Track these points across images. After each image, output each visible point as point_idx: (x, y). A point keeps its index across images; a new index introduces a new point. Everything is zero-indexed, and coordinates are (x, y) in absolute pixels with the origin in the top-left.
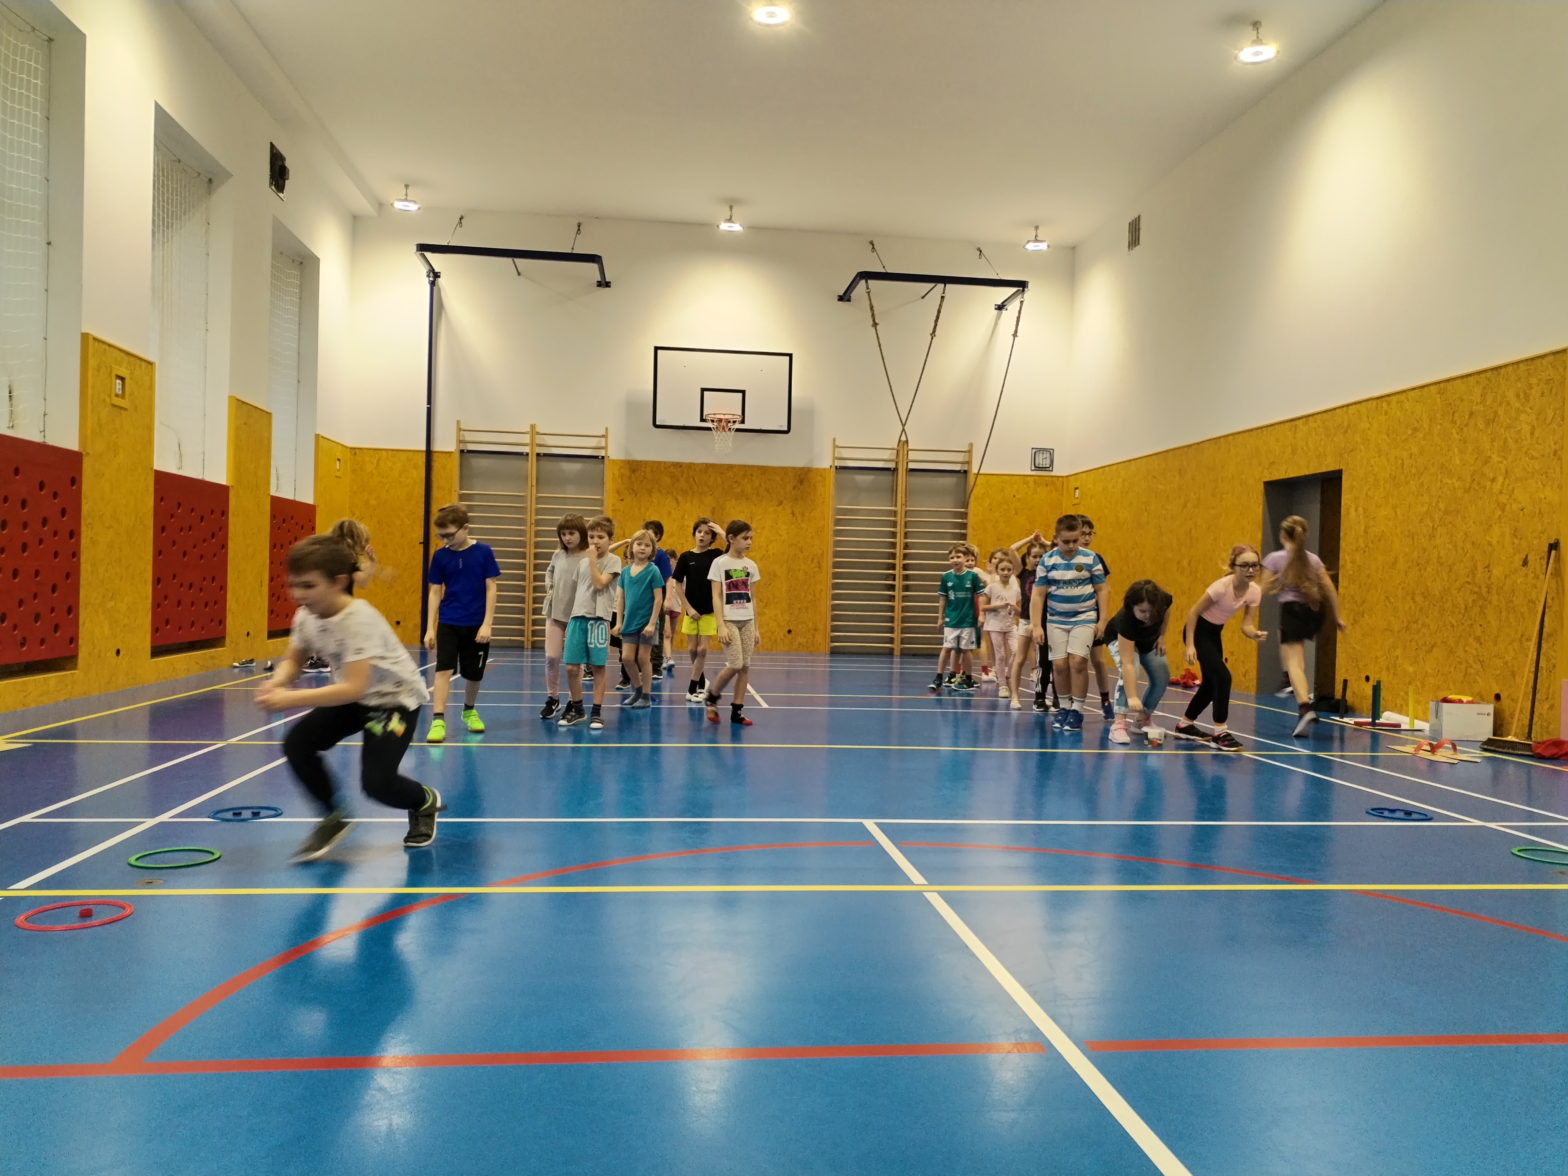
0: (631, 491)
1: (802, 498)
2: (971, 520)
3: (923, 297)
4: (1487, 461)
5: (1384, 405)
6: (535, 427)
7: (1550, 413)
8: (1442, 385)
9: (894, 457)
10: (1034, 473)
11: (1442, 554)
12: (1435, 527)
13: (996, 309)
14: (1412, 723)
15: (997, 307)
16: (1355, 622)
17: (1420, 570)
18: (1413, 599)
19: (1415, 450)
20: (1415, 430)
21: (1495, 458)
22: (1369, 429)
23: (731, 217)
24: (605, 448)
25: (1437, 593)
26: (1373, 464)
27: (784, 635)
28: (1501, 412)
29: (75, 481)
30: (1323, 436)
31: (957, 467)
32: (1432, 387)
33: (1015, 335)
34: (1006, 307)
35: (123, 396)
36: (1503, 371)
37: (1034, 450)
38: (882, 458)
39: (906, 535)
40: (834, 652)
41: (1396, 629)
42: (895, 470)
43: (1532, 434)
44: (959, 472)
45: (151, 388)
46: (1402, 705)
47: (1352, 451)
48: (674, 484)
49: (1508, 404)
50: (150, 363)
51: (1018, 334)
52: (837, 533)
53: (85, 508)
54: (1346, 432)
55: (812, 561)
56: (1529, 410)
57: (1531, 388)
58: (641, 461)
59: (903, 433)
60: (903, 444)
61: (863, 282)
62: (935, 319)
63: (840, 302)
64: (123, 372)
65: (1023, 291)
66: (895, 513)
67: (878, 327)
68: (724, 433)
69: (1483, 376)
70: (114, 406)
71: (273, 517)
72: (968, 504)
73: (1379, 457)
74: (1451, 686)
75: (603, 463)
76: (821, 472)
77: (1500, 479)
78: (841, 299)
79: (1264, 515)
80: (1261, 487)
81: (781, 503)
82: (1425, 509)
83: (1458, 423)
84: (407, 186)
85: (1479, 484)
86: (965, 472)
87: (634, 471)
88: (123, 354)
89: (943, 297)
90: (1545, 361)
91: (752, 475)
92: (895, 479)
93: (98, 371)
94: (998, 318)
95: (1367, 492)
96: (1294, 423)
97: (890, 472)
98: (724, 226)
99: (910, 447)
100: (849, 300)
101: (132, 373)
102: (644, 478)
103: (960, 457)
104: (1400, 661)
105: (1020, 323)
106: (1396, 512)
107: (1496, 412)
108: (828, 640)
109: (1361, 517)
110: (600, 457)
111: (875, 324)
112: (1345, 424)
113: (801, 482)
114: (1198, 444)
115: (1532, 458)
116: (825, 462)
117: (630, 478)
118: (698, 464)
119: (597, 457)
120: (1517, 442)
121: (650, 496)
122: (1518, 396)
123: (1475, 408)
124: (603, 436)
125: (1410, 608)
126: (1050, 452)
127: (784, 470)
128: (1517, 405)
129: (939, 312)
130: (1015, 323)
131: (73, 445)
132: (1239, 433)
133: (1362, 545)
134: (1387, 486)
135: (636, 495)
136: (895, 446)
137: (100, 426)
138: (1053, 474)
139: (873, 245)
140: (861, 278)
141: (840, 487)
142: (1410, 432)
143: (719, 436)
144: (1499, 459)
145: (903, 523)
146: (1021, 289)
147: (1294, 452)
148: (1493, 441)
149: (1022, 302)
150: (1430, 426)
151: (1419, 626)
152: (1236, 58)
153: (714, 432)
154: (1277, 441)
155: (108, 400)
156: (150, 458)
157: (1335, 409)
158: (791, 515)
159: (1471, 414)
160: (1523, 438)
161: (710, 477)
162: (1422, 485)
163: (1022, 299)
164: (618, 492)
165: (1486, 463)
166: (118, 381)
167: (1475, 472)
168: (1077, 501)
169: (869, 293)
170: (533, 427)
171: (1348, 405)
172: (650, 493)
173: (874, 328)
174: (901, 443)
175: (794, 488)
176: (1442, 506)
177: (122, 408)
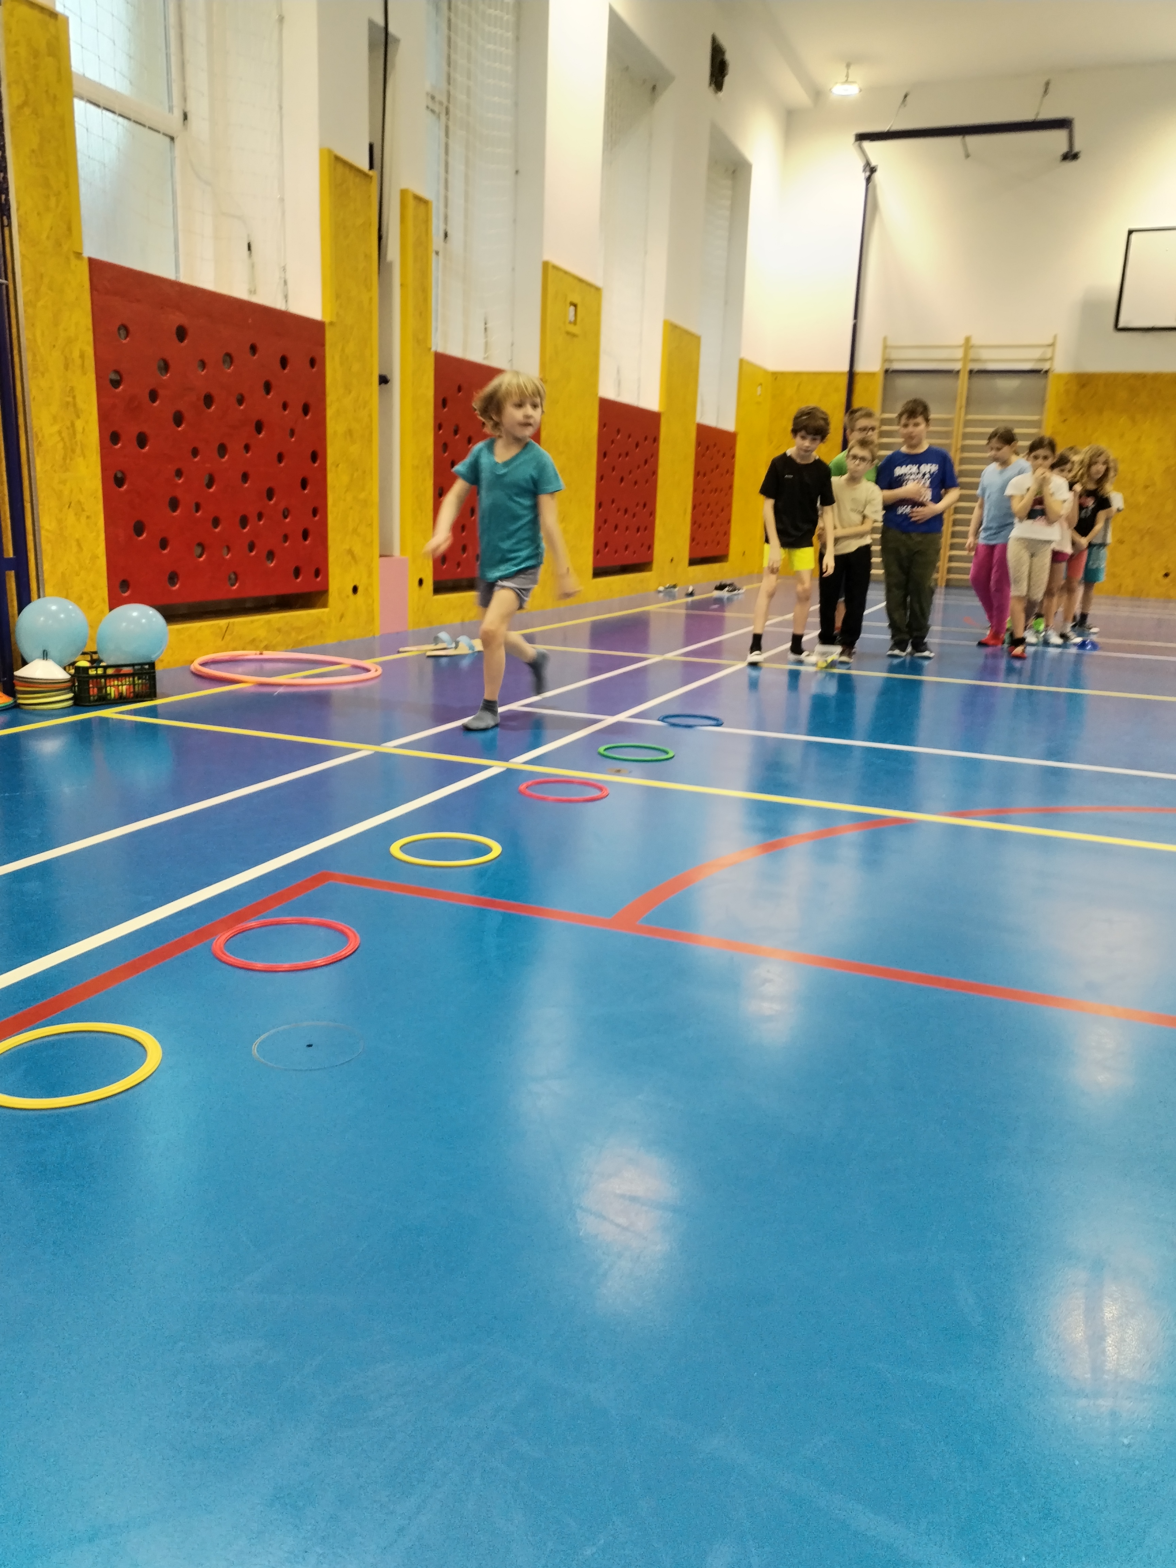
0: (1077, 410)
6: (970, 340)
24: (1051, 359)
35: (575, 323)
45: (599, 314)
48: (1132, 400)
50: (599, 289)
58: (1093, 374)
64: (576, 299)
70: (568, 333)
71: (698, 445)
75: (1047, 378)
84: (848, 66)
87: (1083, 386)
88: (575, 281)
93: (556, 298)
101: (583, 300)
102: (1096, 392)
110: (1043, 371)
117: (1078, 394)
118: (1166, 374)
119: (1040, 371)
121: (1100, 415)
124: (1049, 346)
135: (1083, 414)
137: (557, 356)
155: (563, 326)
156: (596, 386)
164: (1060, 412)
166: (572, 308)
172: (1100, 411)
177: (574, 335)
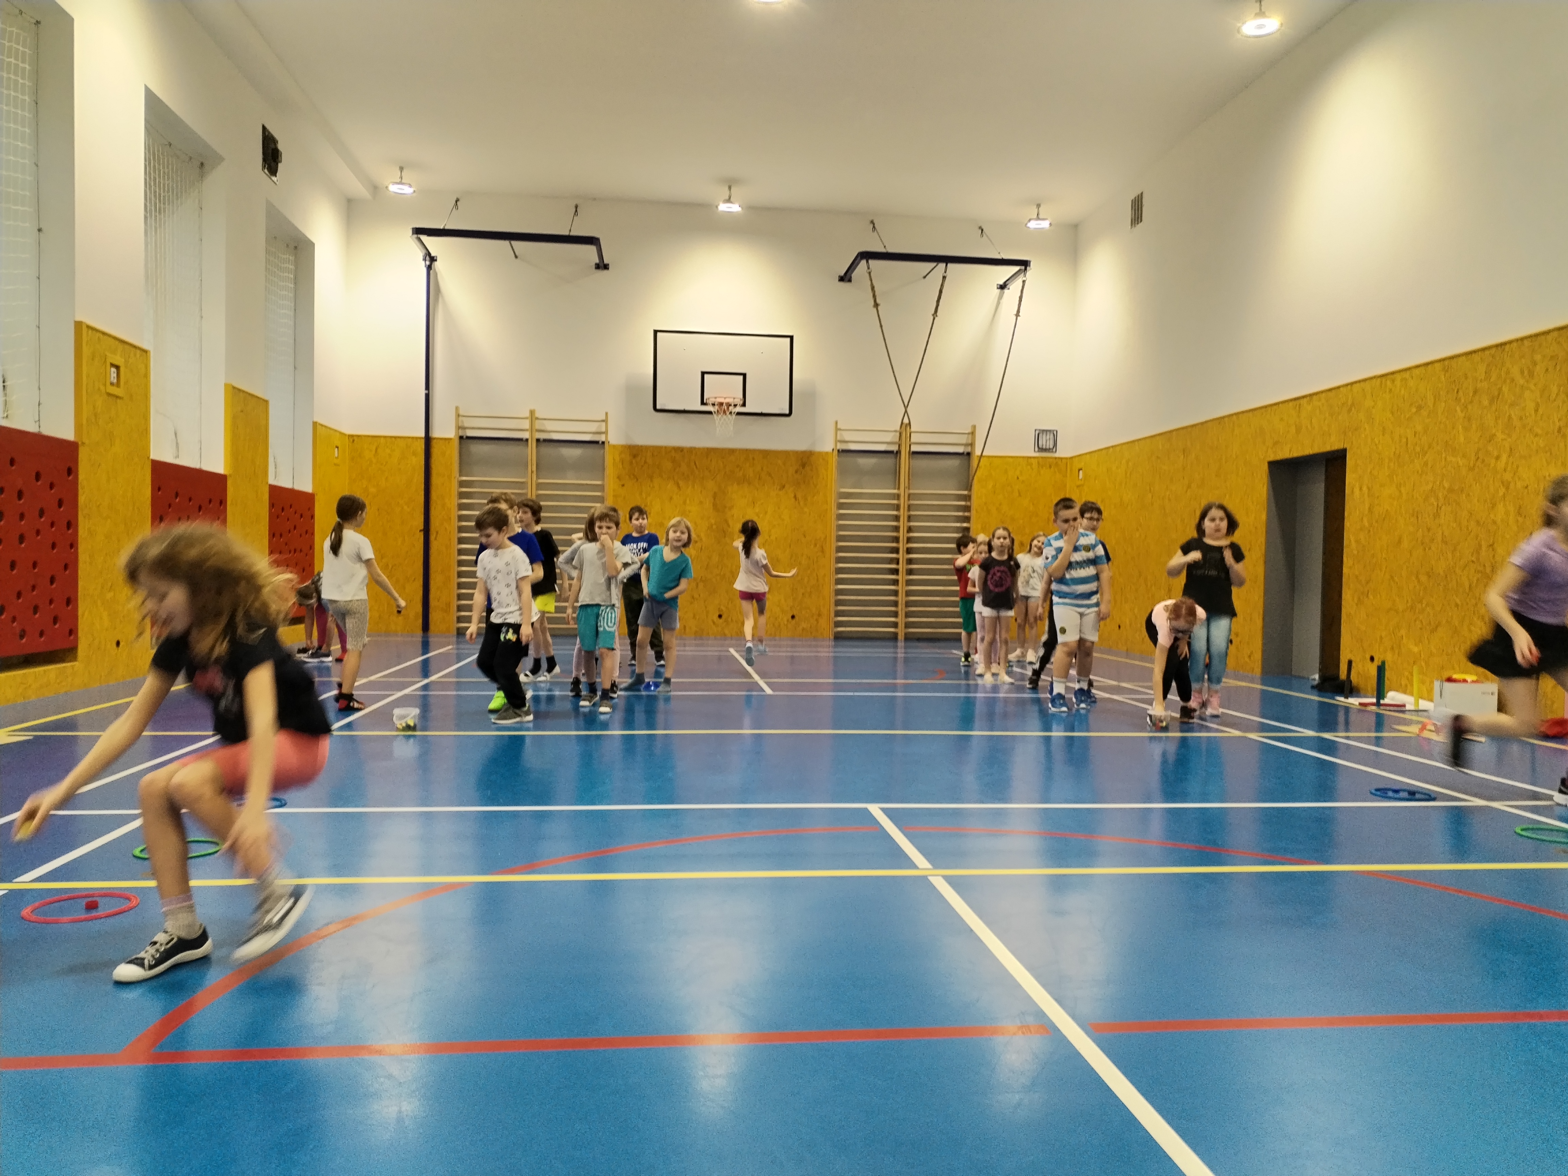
0: (632, 477)
1: (804, 482)
2: (975, 503)
3: (925, 277)
4: (1492, 437)
5: (1388, 383)
6: (534, 413)
7: (1555, 389)
8: (1446, 363)
9: (897, 440)
10: (1037, 455)
11: (1446, 533)
12: (1440, 505)
13: (998, 288)
14: (1417, 703)
15: (999, 287)
16: (1360, 602)
17: (1425, 549)
18: (1417, 577)
19: (1419, 428)
20: (1419, 408)
21: (1500, 436)
22: (1373, 407)
23: (730, 198)
24: (606, 433)
25: (1442, 573)
26: (1377, 442)
27: (788, 621)
28: (1505, 389)
29: (71, 471)
30: (1327, 415)
31: (960, 450)
32: (1436, 365)
33: (1017, 315)
34: (1008, 286)
35: (118, 384)
36: (1507, 346)
37: (1037, 432)
38: (883, 441)
39: (910, 518)
40: (839, 638)
41: (1401, 610)
42: (898, 453)
43: (1536, 411)
44: (962, 454)
45: (146, 376)
46: (1406, 686)
47: (1356, 430)
48: (675, 469)
49: (1513, 380)
50: (145, 352)
51: (1020, 314)
52: (840, 517)
53: (82, 499)
54: (1350, 410)
55: (816, 545)
56: (1533, 387)
57: (1535, 364)
58: (642, 446)
59: (906, 415)
60: (906, 426)
61: (864, 262)
62: (936, 299)
63: (842, 283)
64: (118, 360)
65: (1026, 269)
66: (898, 497)
67: (879, 308)
68: (725, 417)
69: (1487, 352)
70: (109, 394)
71: (272, 505)
72: (971, 486)
73: (1383, 435)
74: (1456, 666)
75: (604, 448)
76: (824, 455)
77: (1504, 457)
78: (841, 279)
79: (1268, 494)
80: (1265, 467)
81: (784, 487)
82: (1429, 487)
83: (1463, 401)
84: (402, 169)
85: (1483, 461)
86: (969, 454)
87: (635, 456)
88: (117, 342)
89: (944, 278)
90: (1549, 337)
91: (753, 459)
92: (898, 461)
93: (93, 359)
94: (1000, 297)
95: (1371, 472)
96: (1298, 402)
97: (892, 455)
98: (723, 207)
99: (912, 429)
100: (850, 280)
101: (126, 362)
102: (645, 462)
103: (964, 439)
104: (1405, 640)
105: (1022, 303)
106: (1400, 491)
107: (1500, 389)
108: (832, 625)
109: (1366, 496)
110: (600, 442)
111: (876, 305)
112: (1350, 403)
113: (803, 466)
114: (1202, 424)
115: (1536, 435)
116: (827, 445)
117: (631, 463)
118: (699, 449)
119: (597, 442)
120: (1521, 418)
121: (652, 481)
122: (1522, 372)
123: (1479, 385)
124: (603, 421)
125: (1415, 587)
126: (1054, 434)
127: (786, 453)
128: (1522, 382)
129: (941, 292)
130: (1018, 303)
131: (68, 435)
132: (1243, 412)
133: (1367, 524)
134: (1392, 464)
135: (637, 480)
136: (898, 428)
137: (96, 415)
138: (1057, 455)
139: (874, 224)
140: (862, 258)
141: (843, 471)
142: (1414, 410)
143: (720, 420)
144: (1503, 437)
145: (906, 506)
146: (1023, 268)
147: (1298, 430)
148: (1497, 419)
149: (1024, 282)
150: (1434, 403)
151: (1424, 605)
152: (1239, 31)
153: (715, 416)
154: (1282, 420)
155: (102, 388)
156: (146, 448)
157: (1339, 387)
158: (793, 500)
159: (1475, 392)
160: (1527, 414)
161: (711, 460)
162: (1426, 464)
163: (1024, 279)
164: (619, 478)
165: (1490, 441)
166: (113, 370)
167: (1479, 450)
168: (1079, 483)
169: (870, 273)
170: (532, 412)
171: (1352, 384)
172: (651, 478)
173: (875, 309)
174: (904, 426)
175: (796, 472)
176: (1446, 485)
177: (117, 397)
